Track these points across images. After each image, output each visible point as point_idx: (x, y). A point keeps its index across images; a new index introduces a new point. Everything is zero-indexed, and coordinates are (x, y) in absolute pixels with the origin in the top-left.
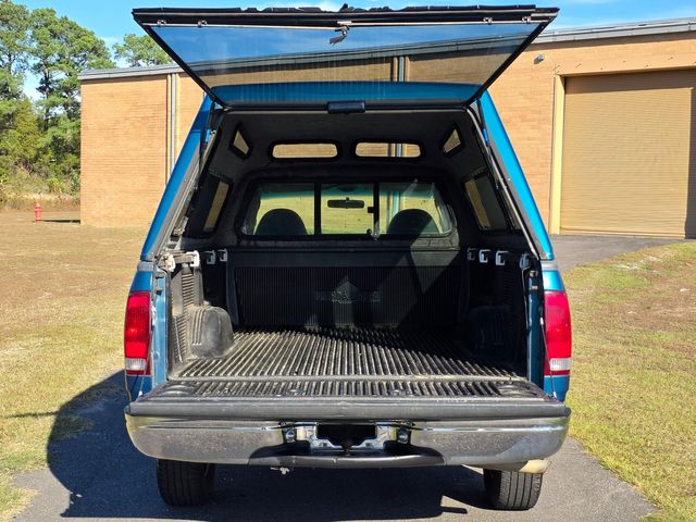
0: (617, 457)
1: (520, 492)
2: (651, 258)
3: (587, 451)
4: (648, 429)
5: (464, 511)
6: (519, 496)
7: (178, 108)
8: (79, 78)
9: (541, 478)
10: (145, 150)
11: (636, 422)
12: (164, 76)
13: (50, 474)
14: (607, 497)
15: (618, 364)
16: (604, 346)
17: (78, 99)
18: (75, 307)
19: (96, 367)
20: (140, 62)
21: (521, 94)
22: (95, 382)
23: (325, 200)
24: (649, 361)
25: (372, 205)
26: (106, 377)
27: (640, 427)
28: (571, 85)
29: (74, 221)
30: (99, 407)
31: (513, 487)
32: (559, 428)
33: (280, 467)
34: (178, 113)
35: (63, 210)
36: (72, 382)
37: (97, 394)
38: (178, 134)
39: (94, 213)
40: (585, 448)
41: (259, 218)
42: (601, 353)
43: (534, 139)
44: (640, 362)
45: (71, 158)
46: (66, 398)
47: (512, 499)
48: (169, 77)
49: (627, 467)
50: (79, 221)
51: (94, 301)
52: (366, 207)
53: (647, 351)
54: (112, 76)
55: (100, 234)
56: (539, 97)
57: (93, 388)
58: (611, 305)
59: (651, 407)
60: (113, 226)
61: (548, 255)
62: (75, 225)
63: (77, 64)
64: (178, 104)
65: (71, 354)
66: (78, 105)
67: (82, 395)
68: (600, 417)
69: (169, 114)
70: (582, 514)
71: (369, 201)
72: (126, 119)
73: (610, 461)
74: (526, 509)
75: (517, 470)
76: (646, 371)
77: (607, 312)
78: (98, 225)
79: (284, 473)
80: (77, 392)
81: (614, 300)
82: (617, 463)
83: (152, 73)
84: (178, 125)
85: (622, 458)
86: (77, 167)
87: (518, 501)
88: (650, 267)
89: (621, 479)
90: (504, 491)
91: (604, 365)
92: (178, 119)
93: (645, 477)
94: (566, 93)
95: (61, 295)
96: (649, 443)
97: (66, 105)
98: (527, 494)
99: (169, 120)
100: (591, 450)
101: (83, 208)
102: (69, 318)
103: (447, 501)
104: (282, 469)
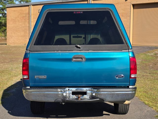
0: (148, 101)
1: (123, 110)
2: (156, 52)
3: (140, 100)
4: (156, 94)
5: (109, 115)
6: (123, 111)
7: (32, 14)
8: (6, 6)
9: (129, 106)
10: (24, 25)
11: (153, 93)
12: (28, 6)
13: (2, 107)
14: (146, 111)
15: (148, 78)
16: (144, 74)
17: (6, 12)
18: (6, 66)
19: (13, 80)
20: (22, 2)
21: (122, 9)
22: (13, 84)
23: (72, 36)
24: (156, 78)
25: (84, 37)
26: (15, 83)
27: (154, 94)
28: (135, 7)
29: (5, 44)
30: (14, 90)
31: (122, 108)
32: (134, 92)
33: (62, 103)
34: (32, 15)
35: (2, 41)
36: (7, 84)
37: (13, 87)
38: (32, 21)
39: (10, 42)
40: (140, 99)
41: (55, 41)
42: (143, 76)
43: (125, 21)
44: (154, 78)
45: (4, 28)
46: (5, 88)
47: (121, 112)
48: (30, 6)
49: (151, 104)
50: (6, 44)
51: (11, 64)
52: (82, 38)
53: (155, 75)
54: (15, 6)
55: (12, 47)
56: (126, 10)
57: (12, 86)
58: (146, 64)
59: (157, 89)
60: (16, 45)
61: (131, 48)
62: (5, 45)
63: (5, 3)
64: (32, 13)
65: (6, 77)
66: (6, 14)
67: (9, 87)
68: (143, 92)
69: (30, 16)
70: (139, 115)
71: (83, 36)
72: (18, 17)
73: (146, 102)
74: (125, 114)
75: (123, 103)
76: (155, 80)
77: (145, 66)
78: (11, 45)
79: (63, 104)
80: (8, 86)
81: (147, 63)
82: (148, 103)
83: (25, 5)
84: (32, 19)
85: (149, 102)
86: (5, 30)
87: (123, 112)
88: (156, 54)
89: (149, 107)
90: (119, 109)
91: (144, 79)
92: (32, 17)
93: (155, 106)
94: (133, 9)
95: (2, 63)
96: (156, 98)
97: (2, 14)
98: (125, 110)
99: (30, 17)
100: (141, 100)
101: (7, 40)
102: (5, 68)
103: (104, 112)
104: (63, 103)
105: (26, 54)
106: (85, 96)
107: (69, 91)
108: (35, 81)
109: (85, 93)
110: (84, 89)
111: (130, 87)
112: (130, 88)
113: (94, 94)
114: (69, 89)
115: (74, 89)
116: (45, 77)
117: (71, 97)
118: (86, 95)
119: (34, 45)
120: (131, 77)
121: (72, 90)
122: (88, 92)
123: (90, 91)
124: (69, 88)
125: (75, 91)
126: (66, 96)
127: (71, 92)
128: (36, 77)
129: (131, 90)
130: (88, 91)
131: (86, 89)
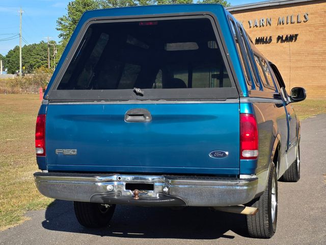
61: (244, 94)
104: (105, 205)
105: (43, 107)
106: (151, 194)
107: (120, 181)
108: (56, 159)
109: (151, 187)
110: (150, 179)
111: (242, 176)
112: (242, 179)
113: (166, 190)
114: (120, 178)
115: (129, 178)
116: (74, 151)
117: (123, 194)
118: (152, 191)
119: (58, 88)
120: (241, 157)
121: (126, 180)
122: (156, 184)
123: (159, 182)
124: (119, 176)
125: (131, 182)
126: (113, 191)
127: (124, 184)
128: (57, 151)
129: (244, 182)
130: (156, 182)
131: (153, 179)
